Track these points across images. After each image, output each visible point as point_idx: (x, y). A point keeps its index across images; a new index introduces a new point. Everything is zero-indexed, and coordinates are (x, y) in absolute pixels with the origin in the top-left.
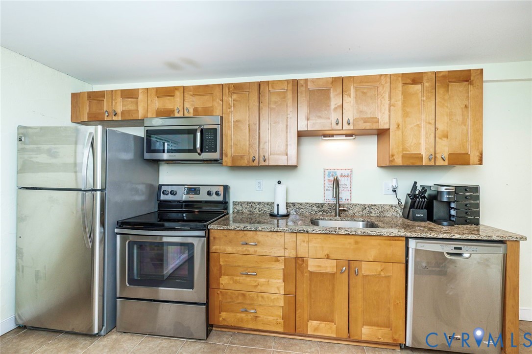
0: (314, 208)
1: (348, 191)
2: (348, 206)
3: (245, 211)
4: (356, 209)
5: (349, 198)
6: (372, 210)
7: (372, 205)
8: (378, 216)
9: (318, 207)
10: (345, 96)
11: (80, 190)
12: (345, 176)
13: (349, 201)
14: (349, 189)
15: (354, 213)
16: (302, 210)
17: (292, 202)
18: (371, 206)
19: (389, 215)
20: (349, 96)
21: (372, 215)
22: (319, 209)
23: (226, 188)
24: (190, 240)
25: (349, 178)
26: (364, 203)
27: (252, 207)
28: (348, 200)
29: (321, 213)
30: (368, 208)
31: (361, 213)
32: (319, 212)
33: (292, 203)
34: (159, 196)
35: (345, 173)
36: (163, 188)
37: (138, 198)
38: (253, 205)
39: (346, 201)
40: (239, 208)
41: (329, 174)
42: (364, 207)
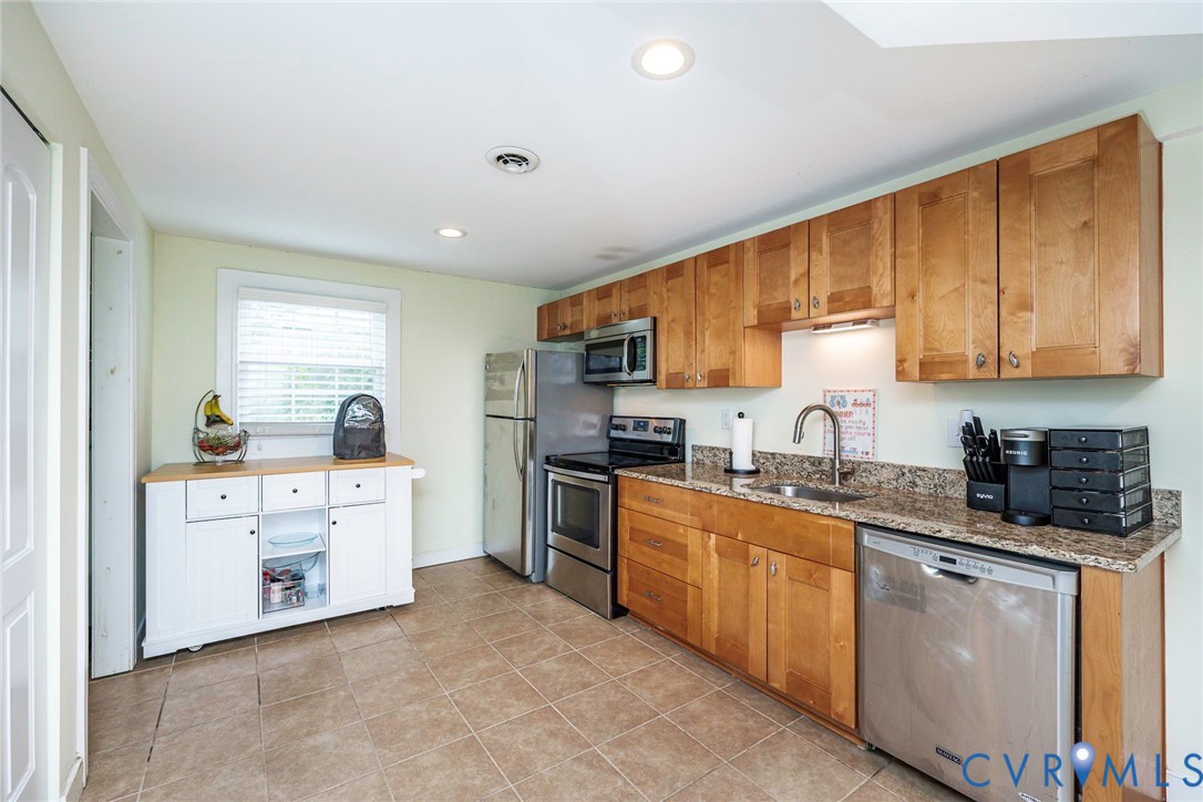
0: (806, 465)
1: (869, 434)
2: (869, 466)
3: (707, 462)
4: (885, 475)
5: (870, 450)
6: (917, 480)
7: (919, 469)
8: (931, 495)
9: (813, 464)
10: (813, 254)
11: (512, 418)
12: (862, 404)
13: (870, 456)
14: (870, 431)
15: (880, 483)
16: (786, 467)
17: (771, 451)
18: (915, 471)
19: (956, 495)
20: (820, 252)
21: (917, 490)
22: (814, 468)
23: (681, 424)
24: (596, 486)
25: (870, 409)
26: (901, 463)
27: (715, 455)
28: (867, 453)
29: (818, 476)
30: (908, 475)
31: (895, 483)
32: (815, 473)
33: (772, 454)
34: (609, 433)
35: (862, 398)
36: (615, 421)
37: (592, 432)
38: (717, 453)
39: (864, 456)
40: (700, 456)
41: (832, 401)
42: (901, 471)
